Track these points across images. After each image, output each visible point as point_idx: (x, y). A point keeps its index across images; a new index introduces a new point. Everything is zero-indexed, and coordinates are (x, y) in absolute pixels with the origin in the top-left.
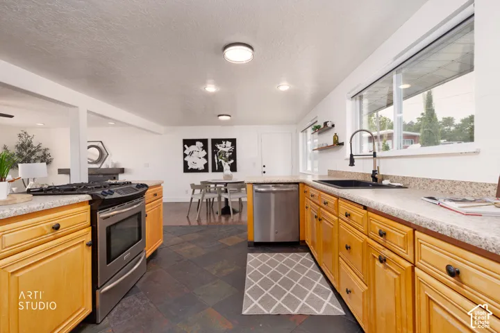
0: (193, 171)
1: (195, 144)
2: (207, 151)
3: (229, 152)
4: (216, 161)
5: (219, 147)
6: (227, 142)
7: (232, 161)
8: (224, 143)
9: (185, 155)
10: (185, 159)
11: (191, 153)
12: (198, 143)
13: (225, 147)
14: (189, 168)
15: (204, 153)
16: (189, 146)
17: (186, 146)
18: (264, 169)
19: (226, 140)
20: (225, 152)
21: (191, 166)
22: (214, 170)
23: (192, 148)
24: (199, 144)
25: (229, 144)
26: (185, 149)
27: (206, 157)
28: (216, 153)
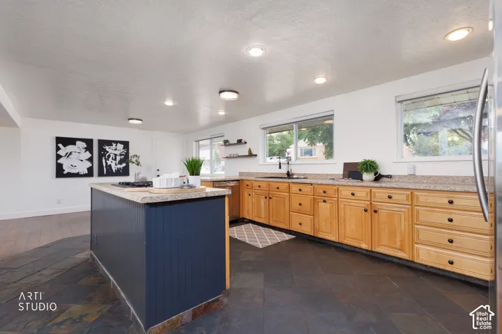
0: (70, 175)
1: (75, 144)
2: (91, 152)
3: (121, 155)
4: (104, 164)
5: (108, 149)
6: (119, 144)
7: (124, 165)
8: (114, 145)
9: (58, 157)
10: (59, 161)
11: (69, 155)
12: (78, 143)
13: (116, 150)
14: (65, 173)
15: (88, 155)
16: (65, 146)
17: (60, 145)
18: (158, 173)
19: (117, 142)
20: (116, 155)
21: (67, 170)
22: (101, 174)
23: (70, 148)
24: (82, 145)
25: (120, 147)
26: (58, 149)
27: (91, 160)
28: (104, 155)
